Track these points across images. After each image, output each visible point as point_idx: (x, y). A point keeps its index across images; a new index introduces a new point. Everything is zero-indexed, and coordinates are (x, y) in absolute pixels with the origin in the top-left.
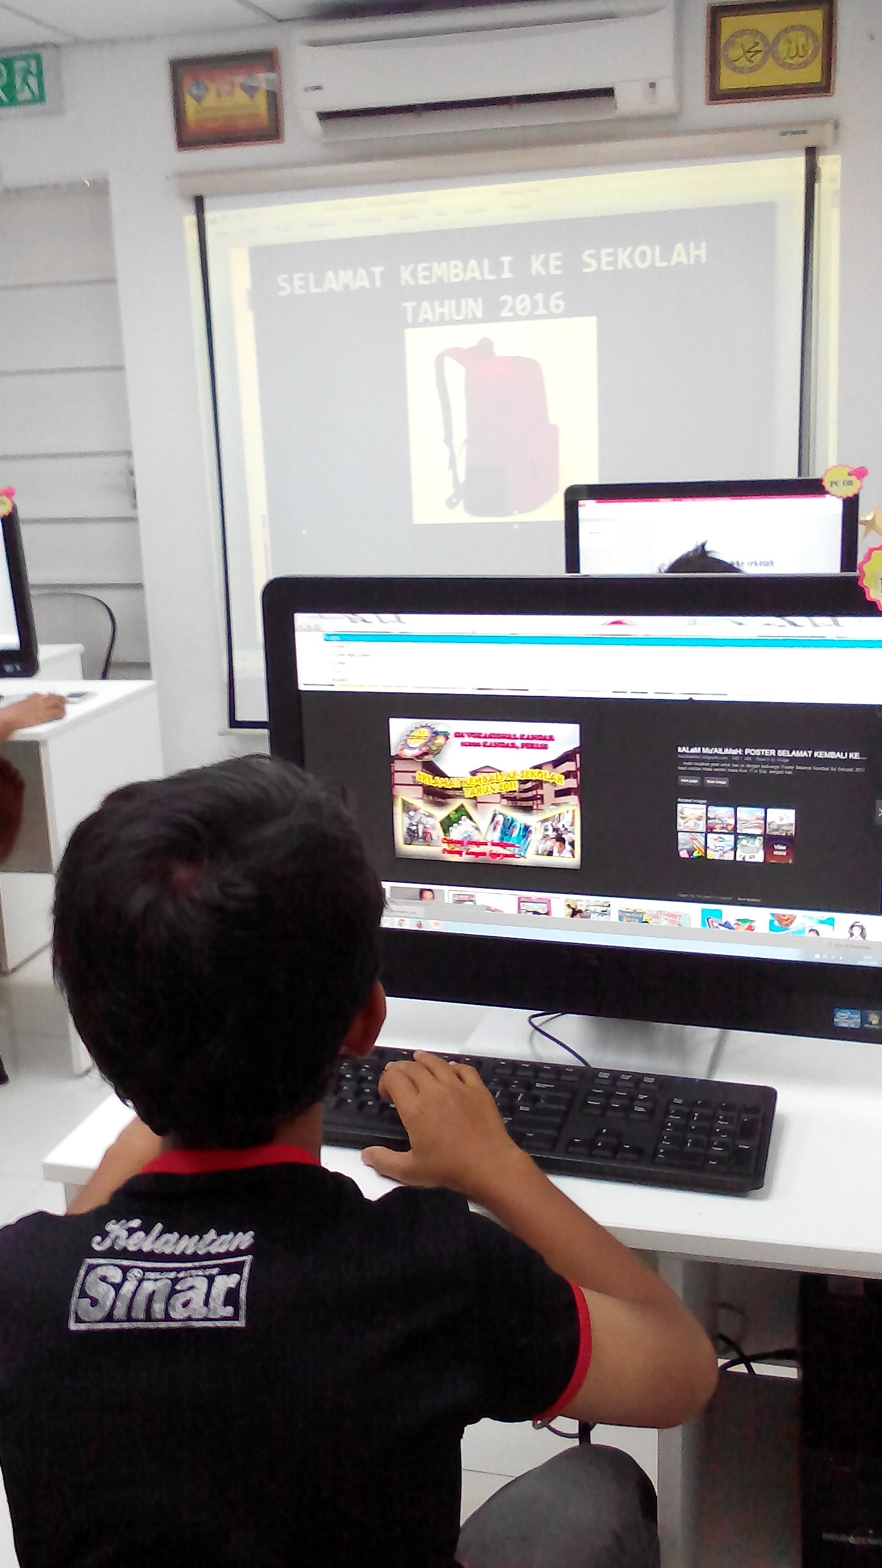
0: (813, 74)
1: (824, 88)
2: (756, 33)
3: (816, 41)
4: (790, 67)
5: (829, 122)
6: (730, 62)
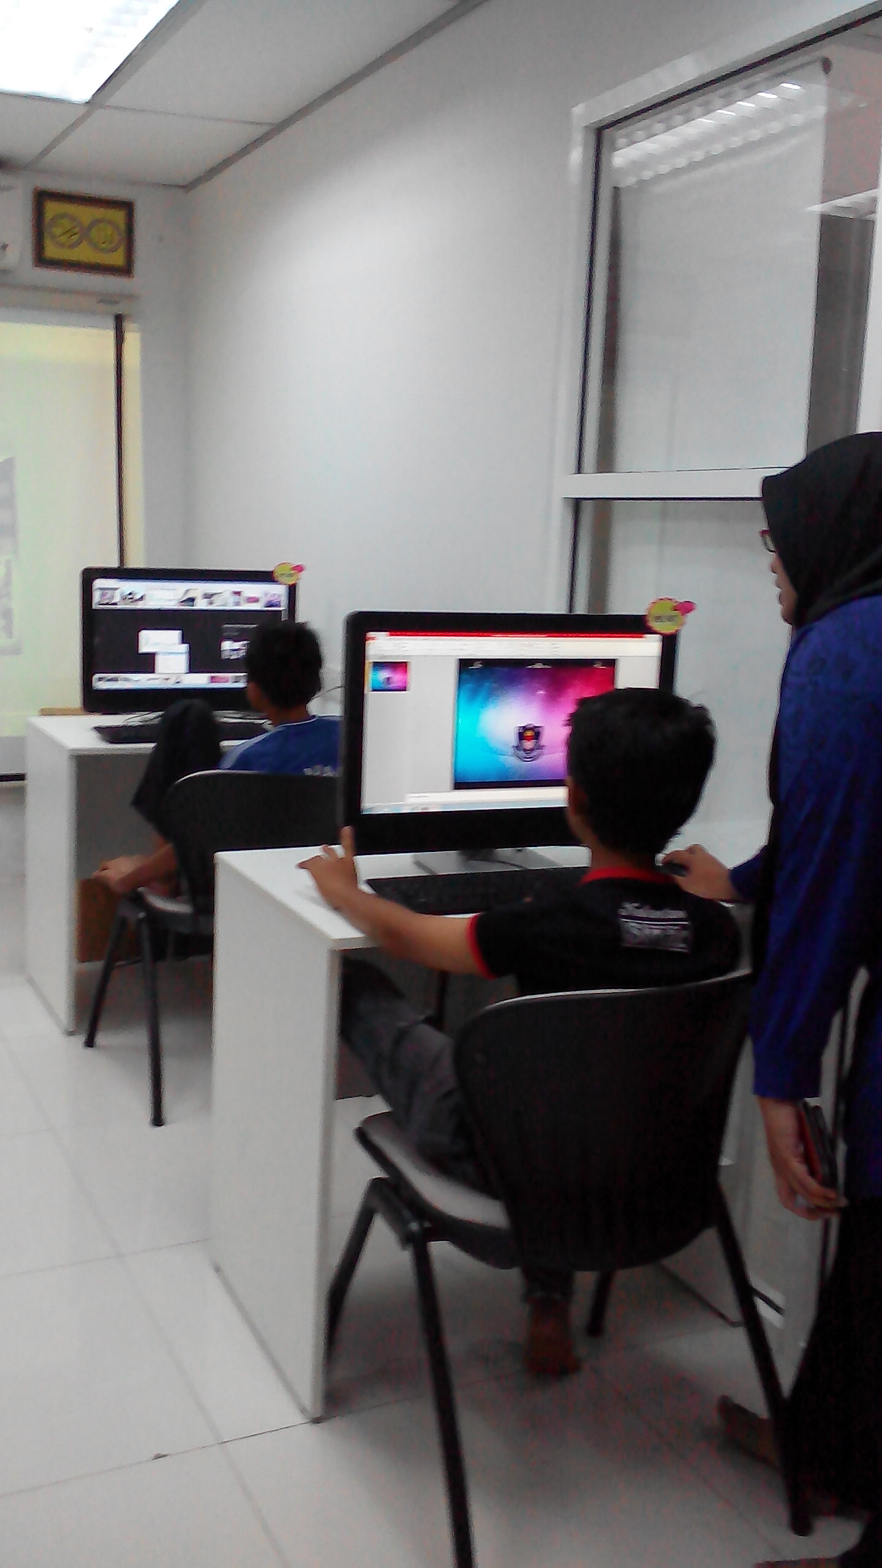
0: (117, 258)
1: (127, 270)
2: (72, 218)
3: (120, 231)
4: (102, 250)
5: (131, 297)
6: (53, 237)
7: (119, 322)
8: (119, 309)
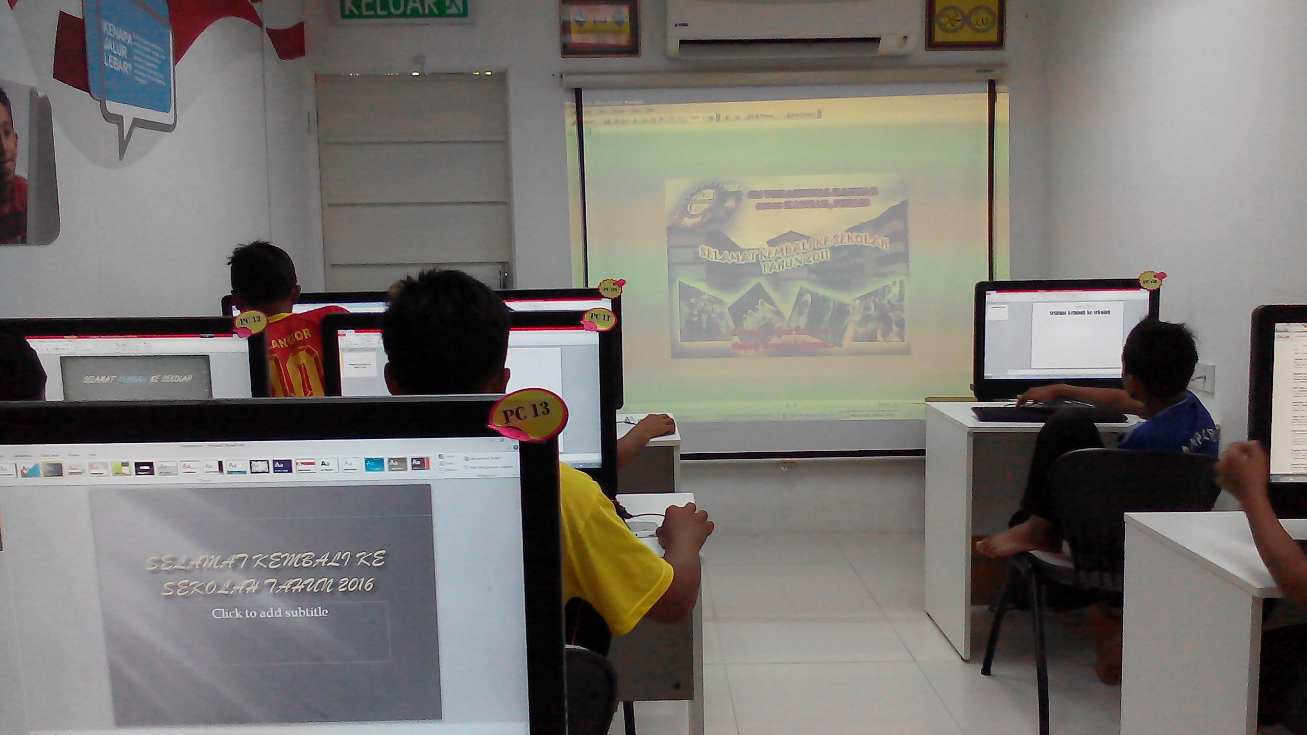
0: (992, 36)
1: (999, 44)
2: (956, 9)
3: (993, 15)
4: (978, 31)
5: (1003, 65)
6: (941, 26)
7: (992, 85)
8: (991, 77)
